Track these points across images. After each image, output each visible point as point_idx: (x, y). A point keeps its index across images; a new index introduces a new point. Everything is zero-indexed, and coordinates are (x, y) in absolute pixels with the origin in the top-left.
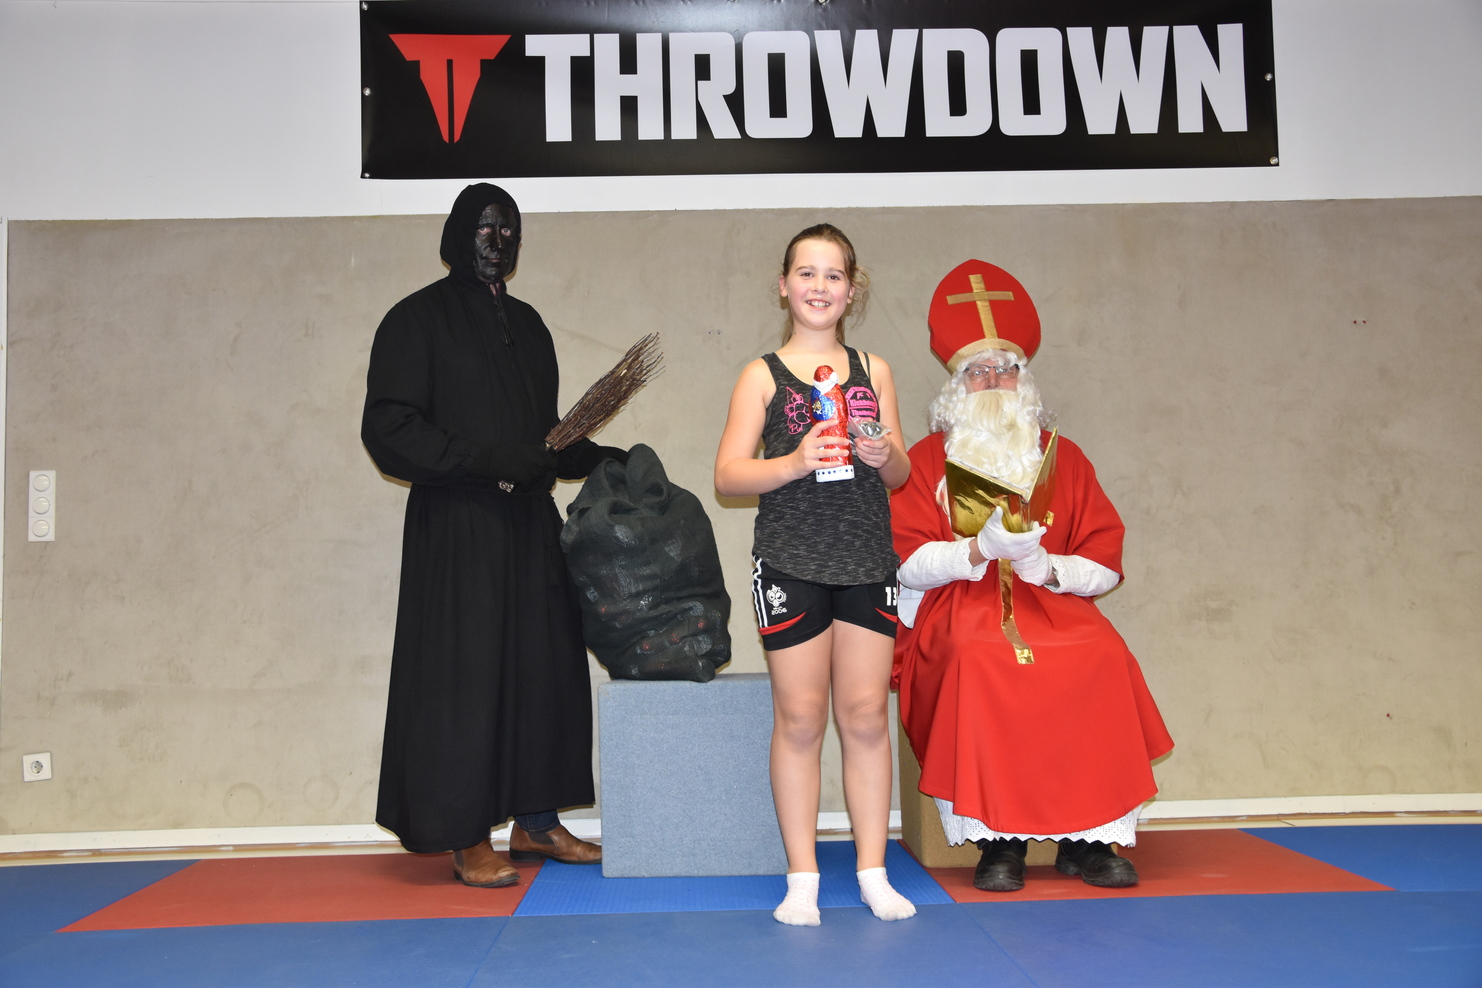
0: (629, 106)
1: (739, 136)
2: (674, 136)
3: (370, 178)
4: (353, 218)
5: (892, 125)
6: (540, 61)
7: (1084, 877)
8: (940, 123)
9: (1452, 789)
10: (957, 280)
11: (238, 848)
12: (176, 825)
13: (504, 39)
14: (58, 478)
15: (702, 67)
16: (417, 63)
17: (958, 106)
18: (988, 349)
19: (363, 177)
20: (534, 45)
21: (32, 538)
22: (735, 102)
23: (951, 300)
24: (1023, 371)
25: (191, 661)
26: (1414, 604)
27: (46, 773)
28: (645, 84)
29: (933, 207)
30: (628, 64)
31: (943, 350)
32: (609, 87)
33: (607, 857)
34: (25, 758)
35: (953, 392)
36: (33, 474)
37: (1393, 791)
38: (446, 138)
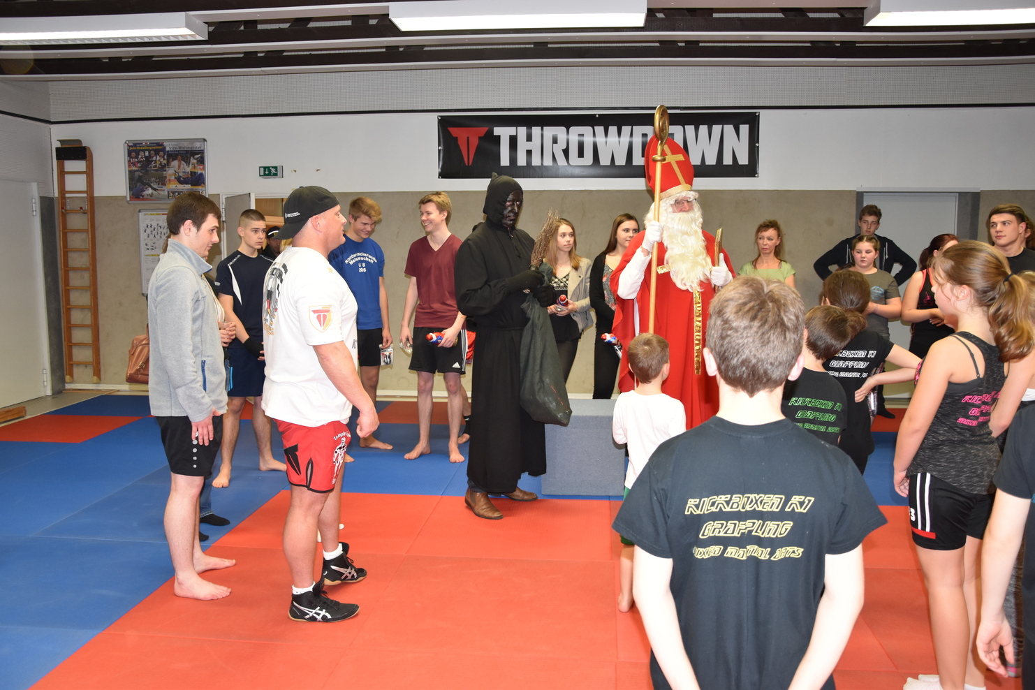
0: (529, 153)
1: (566, 164)
2: (544, 164)
3: (441, 178)
5: (621, 160)
6: (498, 137)
8: (638, 160)
11: (402, 397)
13: (486, 129)
15: (555, 141)
16: (457, 138)
19: (439, 178)
20: (498, 131)
22: (566, 152)
28: (535, 145)
30: (529, 138)
32: (522, 146)
38: (467, 164)
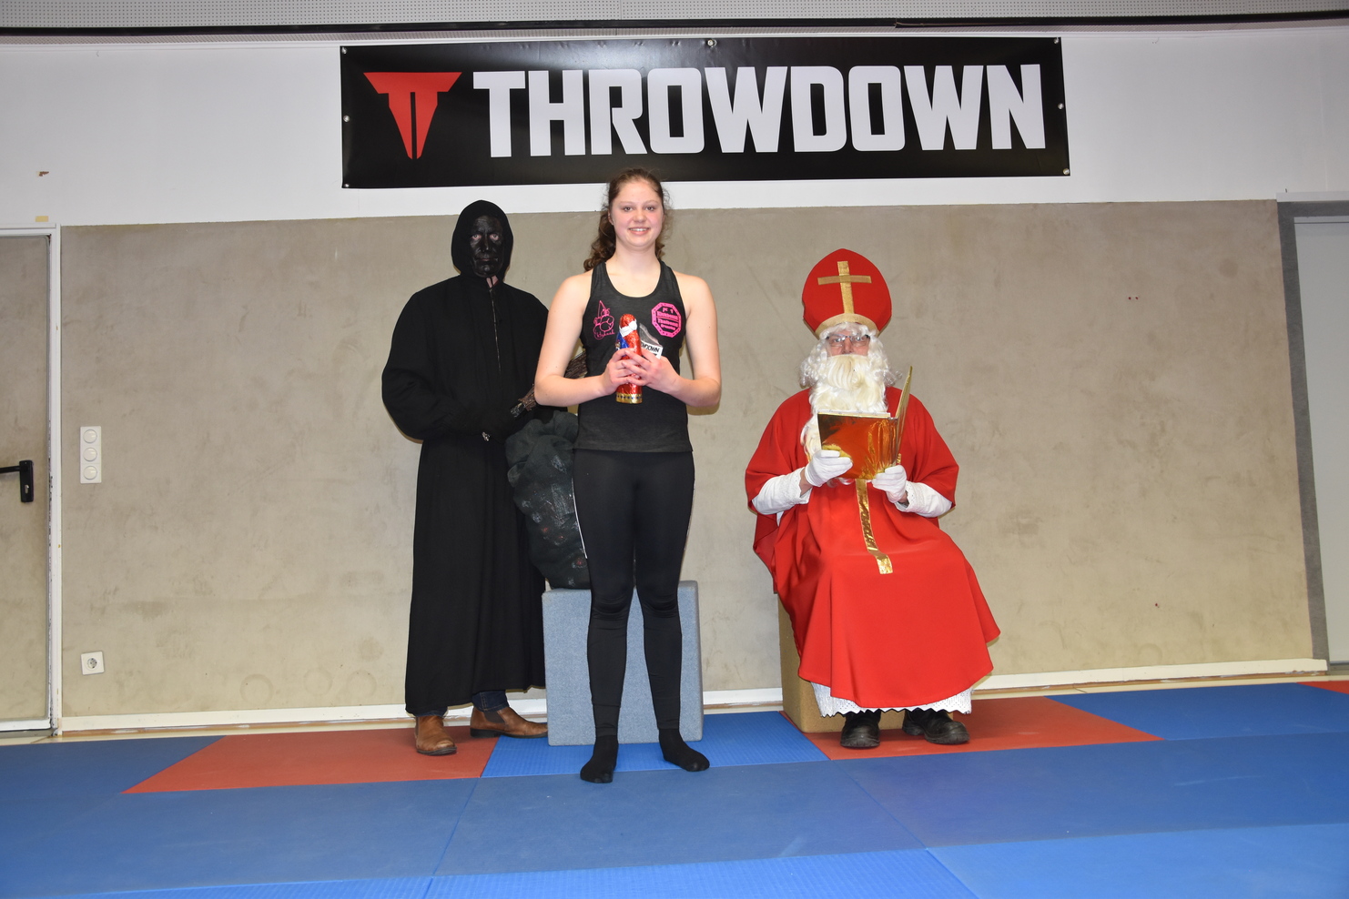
1: (646, 152)
3: (349, 187)
4: (337, 220)
5: (767, 142)
7: (928, 738)
8: (805, 141)
9: (1203, 660)
10: (827, 266)
12: (204, 708)
13: (456, 75)
14: (103, 432)
16: (386, 95)
17: (819, 127)
18: (846, 321)
19: (343, 187)
21: (83, 481)
23: (821, 281)
24: (873, 341)
25: (212, 577)
26: (1175, 518)
27: (100, 668)
29: (801, 208)
31: (813, 321)
33: (551, 731)
34: (83, 656)
35: (818, 355)
36: (83, 430)
37: (1160, 663)
38: (410, 155)
